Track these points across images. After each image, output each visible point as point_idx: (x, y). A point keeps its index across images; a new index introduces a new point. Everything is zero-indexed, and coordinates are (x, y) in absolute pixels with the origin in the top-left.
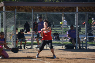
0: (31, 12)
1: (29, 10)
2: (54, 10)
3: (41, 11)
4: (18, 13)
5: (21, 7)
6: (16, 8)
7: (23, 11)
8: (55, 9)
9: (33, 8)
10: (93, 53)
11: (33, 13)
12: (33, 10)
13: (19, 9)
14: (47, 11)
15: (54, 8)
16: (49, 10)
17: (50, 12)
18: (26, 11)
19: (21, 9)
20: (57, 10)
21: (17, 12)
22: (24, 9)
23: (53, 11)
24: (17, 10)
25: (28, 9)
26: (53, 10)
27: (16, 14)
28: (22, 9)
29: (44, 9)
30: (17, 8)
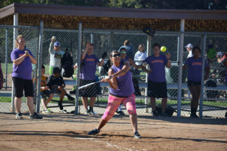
0: (78, 29)
1: (72, 24)
2: (130, 26)
3: (100, 28)
4: (46, 30)
5: (54, 17)
6: (42, 18)
7: (59, 26)
8: (132, 24)
9: (81, 21)
11: (81, 32)
12: (81, 25)
13: (48, 21)
14: (113, 28)
15: (130, 22)
16: (118, 26)
17: (119, 29)
18: (66, 27)
19: (53, 22)
20: (136, 26)
21: (45, 28)
22: (60, 21)
23: (128, 29)
24: (45, 23)
25: (69, 22)
26: (126, 26)
27: (42, 32)
28: (56, 21)
29: (105, 24)
30: (45, 20)
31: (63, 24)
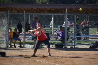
0: (24, 13)
1: (21, 11)
2: (45, 12)
3: (33, 12)
4: (11, 13)
5: (14, 8)
6: (8, 9)
7: (16, 12)
8: (46, 11)
9: (25, 10)
10: (81, 51)
11: (25, 14)
12: (25, 12)
14: (38, 13)
15: (45, 10)
16: (40, 11)
17: (41, 13)
18: (19, 12)
19: (13, 10)
20: (48, 11)
21: (10, 13)
22: (16, 10)
23: (44, 13)
24: (10, 11)
25: (20, 10)
26: (44, 11)
28: (15, 10)
29: (35, 11)
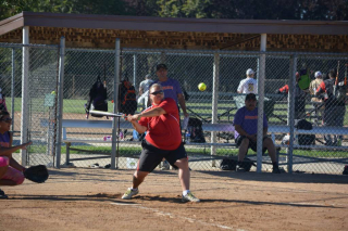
0: (114, 48)
1: (106, 41)
2: (189, 44)
3: (146, 46)
4: (70, 49)
5: (81, 31)
6: (62, 33)
7: (88, 44)
8: (192, 41)
9: (119, 36)
10: (312, 184)
11: (118, 52)
12: (118, 43)
13: (72, 37)
14: (164, 47)
15: (190, 37)
16: (171, 43)
17: (173, 48)
18: (97, 45)
19: (79, 38)
20: (198, 43)
21: (67, 46)
22: (89, 37)
23: (185, 48)
24: (67, 40)
25: (102, 38)
26: (184, 43)
27: (64, 53)
28: (83, 37)
29: (154, 40)
30: (67, 36)
31: (93, 42)
